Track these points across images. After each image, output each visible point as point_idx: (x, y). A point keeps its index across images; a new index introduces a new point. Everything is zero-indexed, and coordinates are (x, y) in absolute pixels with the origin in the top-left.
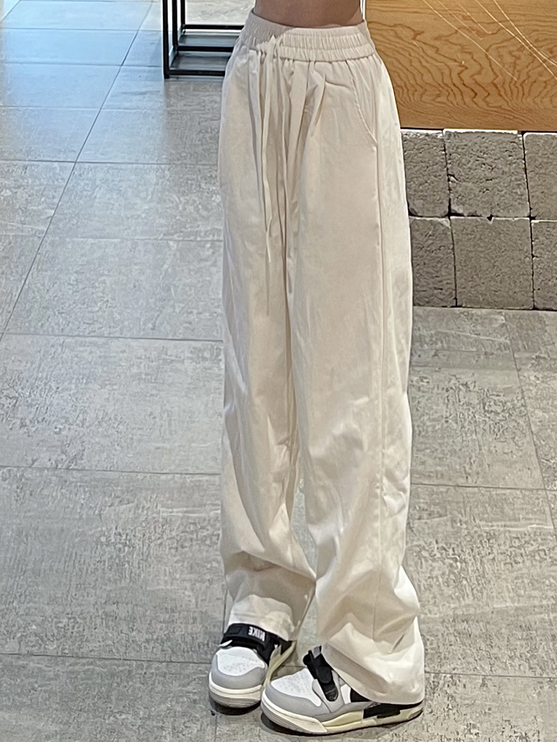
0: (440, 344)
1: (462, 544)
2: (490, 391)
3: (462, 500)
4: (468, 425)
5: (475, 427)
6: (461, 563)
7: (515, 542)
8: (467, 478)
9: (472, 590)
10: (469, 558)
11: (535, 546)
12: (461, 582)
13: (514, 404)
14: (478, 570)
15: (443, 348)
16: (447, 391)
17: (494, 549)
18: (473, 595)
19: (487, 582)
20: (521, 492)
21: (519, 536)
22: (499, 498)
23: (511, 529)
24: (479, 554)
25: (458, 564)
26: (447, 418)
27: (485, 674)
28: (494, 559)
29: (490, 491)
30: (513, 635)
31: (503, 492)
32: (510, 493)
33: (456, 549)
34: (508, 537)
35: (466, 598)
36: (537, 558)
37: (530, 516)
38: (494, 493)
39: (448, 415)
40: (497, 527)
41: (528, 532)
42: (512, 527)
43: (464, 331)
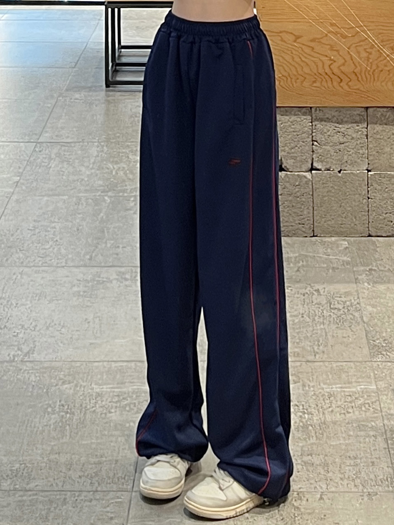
0: (301, 263)
1: (310, 401)
2: (335, 294)
3: (310, 371)
4: (318, 319)
5: (323, 319)
6: (308, 414)
7: (348, 399)
8: (315, 355)
9: (316, 433)
10: (314, 411)
11: (362, 400)
12: (308, 428)
13: (351, 303)
14: (320, 418)
15: (303, 266)
16: (304, 295)
17: (332, 404)
18: (316, 436)
19: (327, 427)
20: (354, 364)
21: (351, 394)
22: (338, 368)
23: (345, 390)
24: (322, 408)
25: (306, 416)
26: (302, 314)
27: (323, 491)
28: (332, 411)
29: (331, 364)
30: (344, 463)
31: (341, 364)
32: (346, 365)
33: (305, 405)
34: (343, 396)
35: (311, 438)
36: (363, 409)
37: (360, 380)
38: (334, 365)
39: (304, 312)
40: (336, 388)
41: (358, 391)
42: (346, 388)
43: (318, 253)
